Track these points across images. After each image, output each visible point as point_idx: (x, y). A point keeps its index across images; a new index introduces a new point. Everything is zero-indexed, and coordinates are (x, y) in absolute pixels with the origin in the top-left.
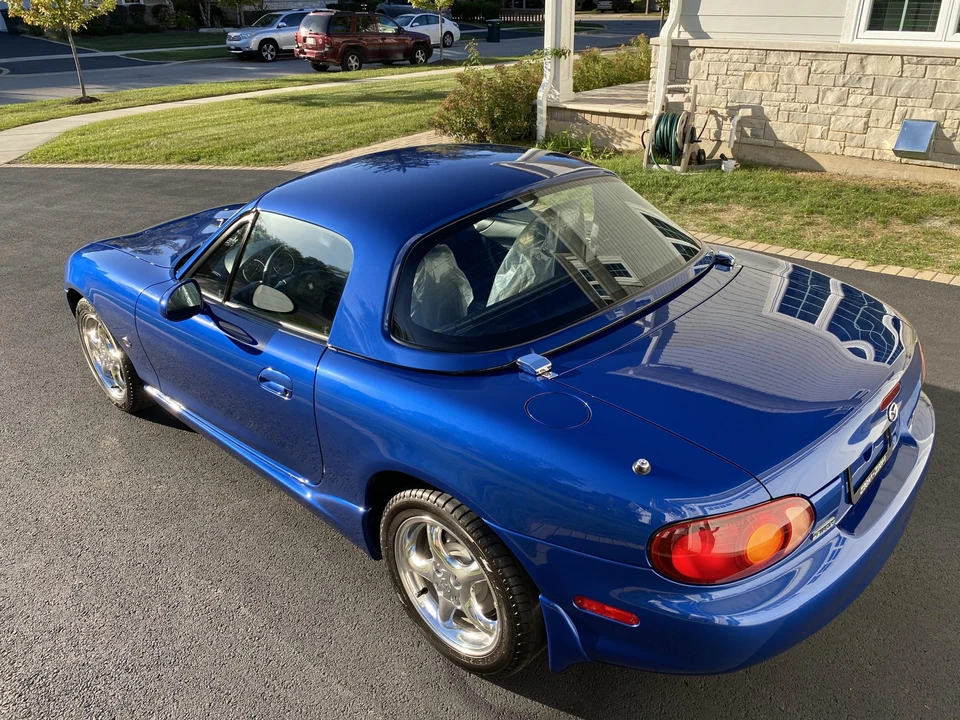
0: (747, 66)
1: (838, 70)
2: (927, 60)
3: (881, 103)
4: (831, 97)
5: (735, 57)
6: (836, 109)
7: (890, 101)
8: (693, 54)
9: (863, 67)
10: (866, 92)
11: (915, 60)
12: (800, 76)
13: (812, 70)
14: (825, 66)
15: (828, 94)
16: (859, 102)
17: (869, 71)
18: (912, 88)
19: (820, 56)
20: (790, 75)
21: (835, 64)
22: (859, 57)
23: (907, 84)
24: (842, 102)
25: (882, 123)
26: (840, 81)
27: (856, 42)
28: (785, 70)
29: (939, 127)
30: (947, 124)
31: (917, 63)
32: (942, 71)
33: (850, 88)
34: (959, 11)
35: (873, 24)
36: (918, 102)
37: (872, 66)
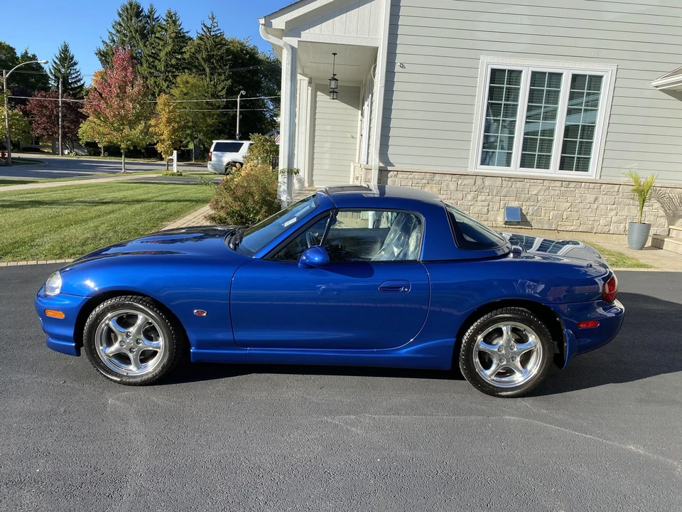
0: (424, 181)
1: (473, 183)
2: (512, 179)
3: (494, 200)
4: (469, 197)
5: (417, 177)
6: (472, 203)
7: (498, 198)
8: (390, 174)
9: (484, 182)
10: (487, 194)
11: (507, 179)
12: (452, 187)
13: (459, 183)
14: (466, 182)
15: (468, 195)
16: (484, 199)
17: (487, 184)
18: (507, 192)
19: (462, 177)
20: (447, 186)
21: (470, 181)
22: (481, 177)
23: (505, 190)
24: (475, 199)
25: (495, 209)
26: (474, 189)
27: (476, 170)
28: (444, 184)
29: (521, 210)
30: (524, 208)
31: (508, 181)
32: (519, 184)
33: (479, 191)
34: (522, 157)
35: (483, 162)
36: (510, 198)
37: (488, 182)
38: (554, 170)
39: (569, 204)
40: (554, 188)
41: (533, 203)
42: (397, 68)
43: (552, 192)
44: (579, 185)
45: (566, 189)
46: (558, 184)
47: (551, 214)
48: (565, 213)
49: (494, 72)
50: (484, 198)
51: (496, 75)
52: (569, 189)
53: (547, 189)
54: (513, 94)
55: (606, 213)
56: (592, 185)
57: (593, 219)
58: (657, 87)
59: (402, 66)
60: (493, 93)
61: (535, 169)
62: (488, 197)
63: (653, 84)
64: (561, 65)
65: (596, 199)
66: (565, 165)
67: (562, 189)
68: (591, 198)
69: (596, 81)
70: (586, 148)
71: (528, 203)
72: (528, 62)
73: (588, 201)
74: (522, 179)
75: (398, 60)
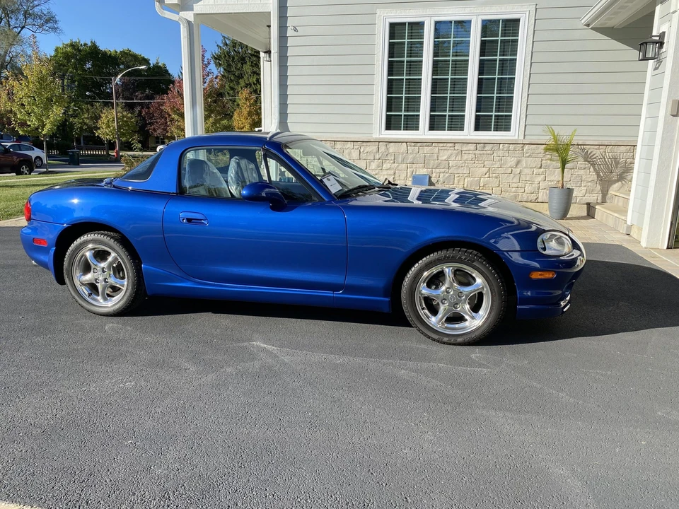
1: (376, 150)
2: (419, 144)
3: (400, 168)
4: (374, 165)
6: (377, 172)
7: (404, 166)
9: (388, 149)
10: (392, 161)
11: (413, 144)
12: (355, 155)
13: (361, 151)
14: (368, 149)
15: (372, 164)
16: (389, 167)
17: (391, 150)
18: (414, 158)
19: (365, 144)
20: (350, 154)
21: (373, 148)
22: (385, 143)
23: (411, 156)
25: (402, 177)
26: (377, 157)
27: (381, 136)
28: (346, 152)
29: (430, 178)
30: (434, 175)
31: (414, 146)
32: (427, 150)
33: (383, 160)
34: (430, 119)
35: (388, 127)
36: (418, 166)
37: (392, 148)
38: (468, 132)
39: (485, 170)
40: (467, 152)
41: (443, 170)
42: (290, 32)
43: (465, 157)
44: (496, 147)
45: (482, 152)
46: (472, 147)
47: (466, 180)
48: (482, 179)
49: (392, 26)
50: (389, 165)
51: (395, 29)
52: (485, 152)
53: (458, 153)
54: (416, 49)
55: (532, 178)
56: (512, 147)
57: (515, 185)
58: (588, 25)
59: (295, 30)
60: (393, 50)
61: (446, 131)
62: (393, 165)
63: (583, 21)
64: (467, 10)
65: (518, 163)
66: (480, 125)
67: (477, 152)
68: (511, 161)
69: (512, 25)
70: (506, 104)
71: (438, 170)
72: (429, 12)
73: (509, 165)
74: (430, 143)
75: (290, 23)
